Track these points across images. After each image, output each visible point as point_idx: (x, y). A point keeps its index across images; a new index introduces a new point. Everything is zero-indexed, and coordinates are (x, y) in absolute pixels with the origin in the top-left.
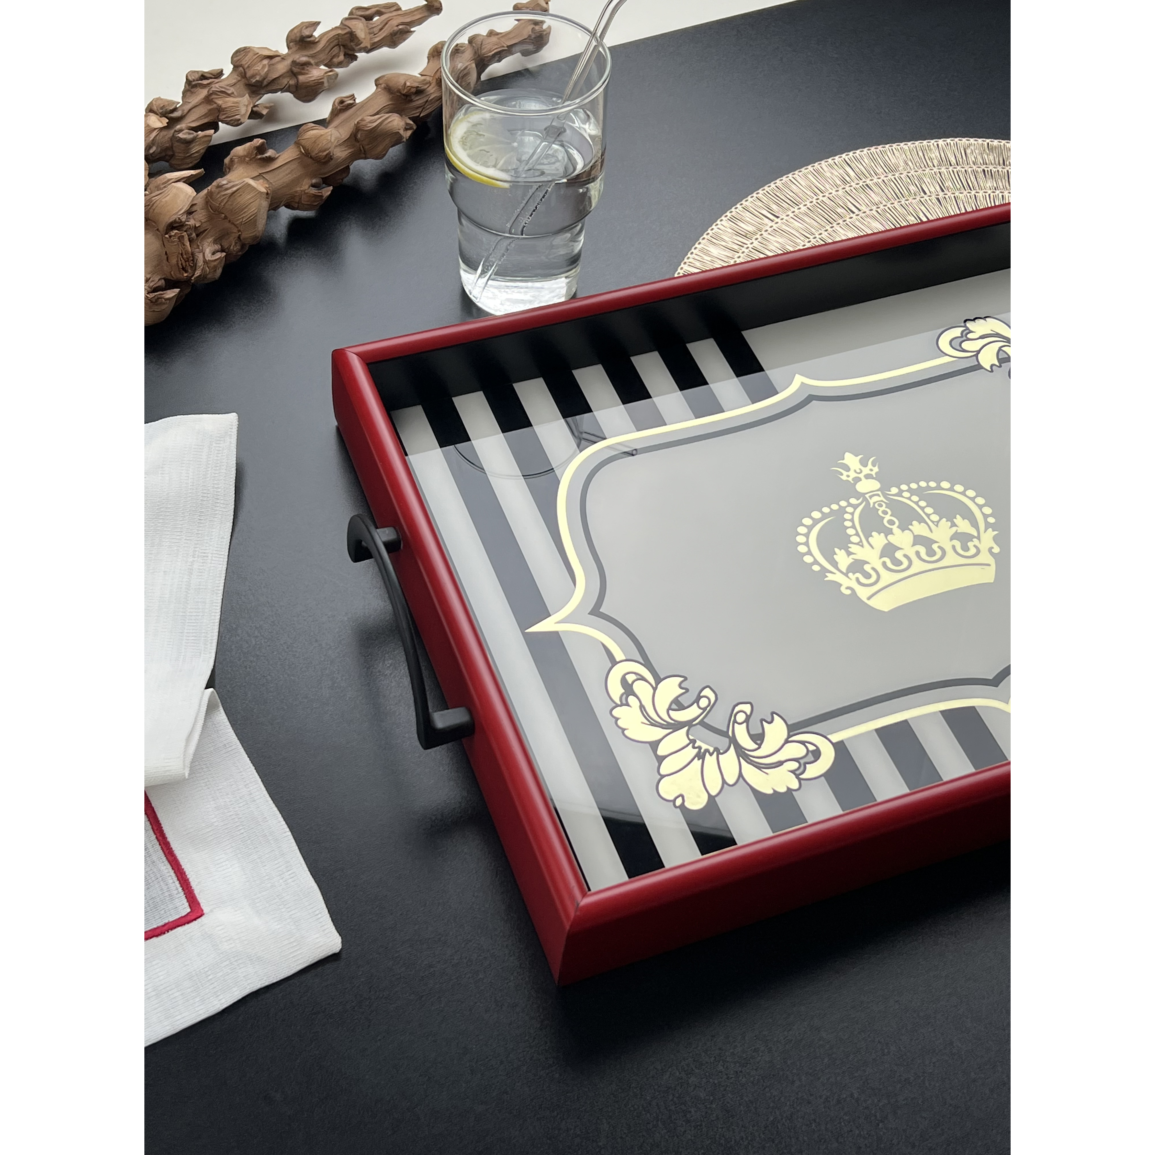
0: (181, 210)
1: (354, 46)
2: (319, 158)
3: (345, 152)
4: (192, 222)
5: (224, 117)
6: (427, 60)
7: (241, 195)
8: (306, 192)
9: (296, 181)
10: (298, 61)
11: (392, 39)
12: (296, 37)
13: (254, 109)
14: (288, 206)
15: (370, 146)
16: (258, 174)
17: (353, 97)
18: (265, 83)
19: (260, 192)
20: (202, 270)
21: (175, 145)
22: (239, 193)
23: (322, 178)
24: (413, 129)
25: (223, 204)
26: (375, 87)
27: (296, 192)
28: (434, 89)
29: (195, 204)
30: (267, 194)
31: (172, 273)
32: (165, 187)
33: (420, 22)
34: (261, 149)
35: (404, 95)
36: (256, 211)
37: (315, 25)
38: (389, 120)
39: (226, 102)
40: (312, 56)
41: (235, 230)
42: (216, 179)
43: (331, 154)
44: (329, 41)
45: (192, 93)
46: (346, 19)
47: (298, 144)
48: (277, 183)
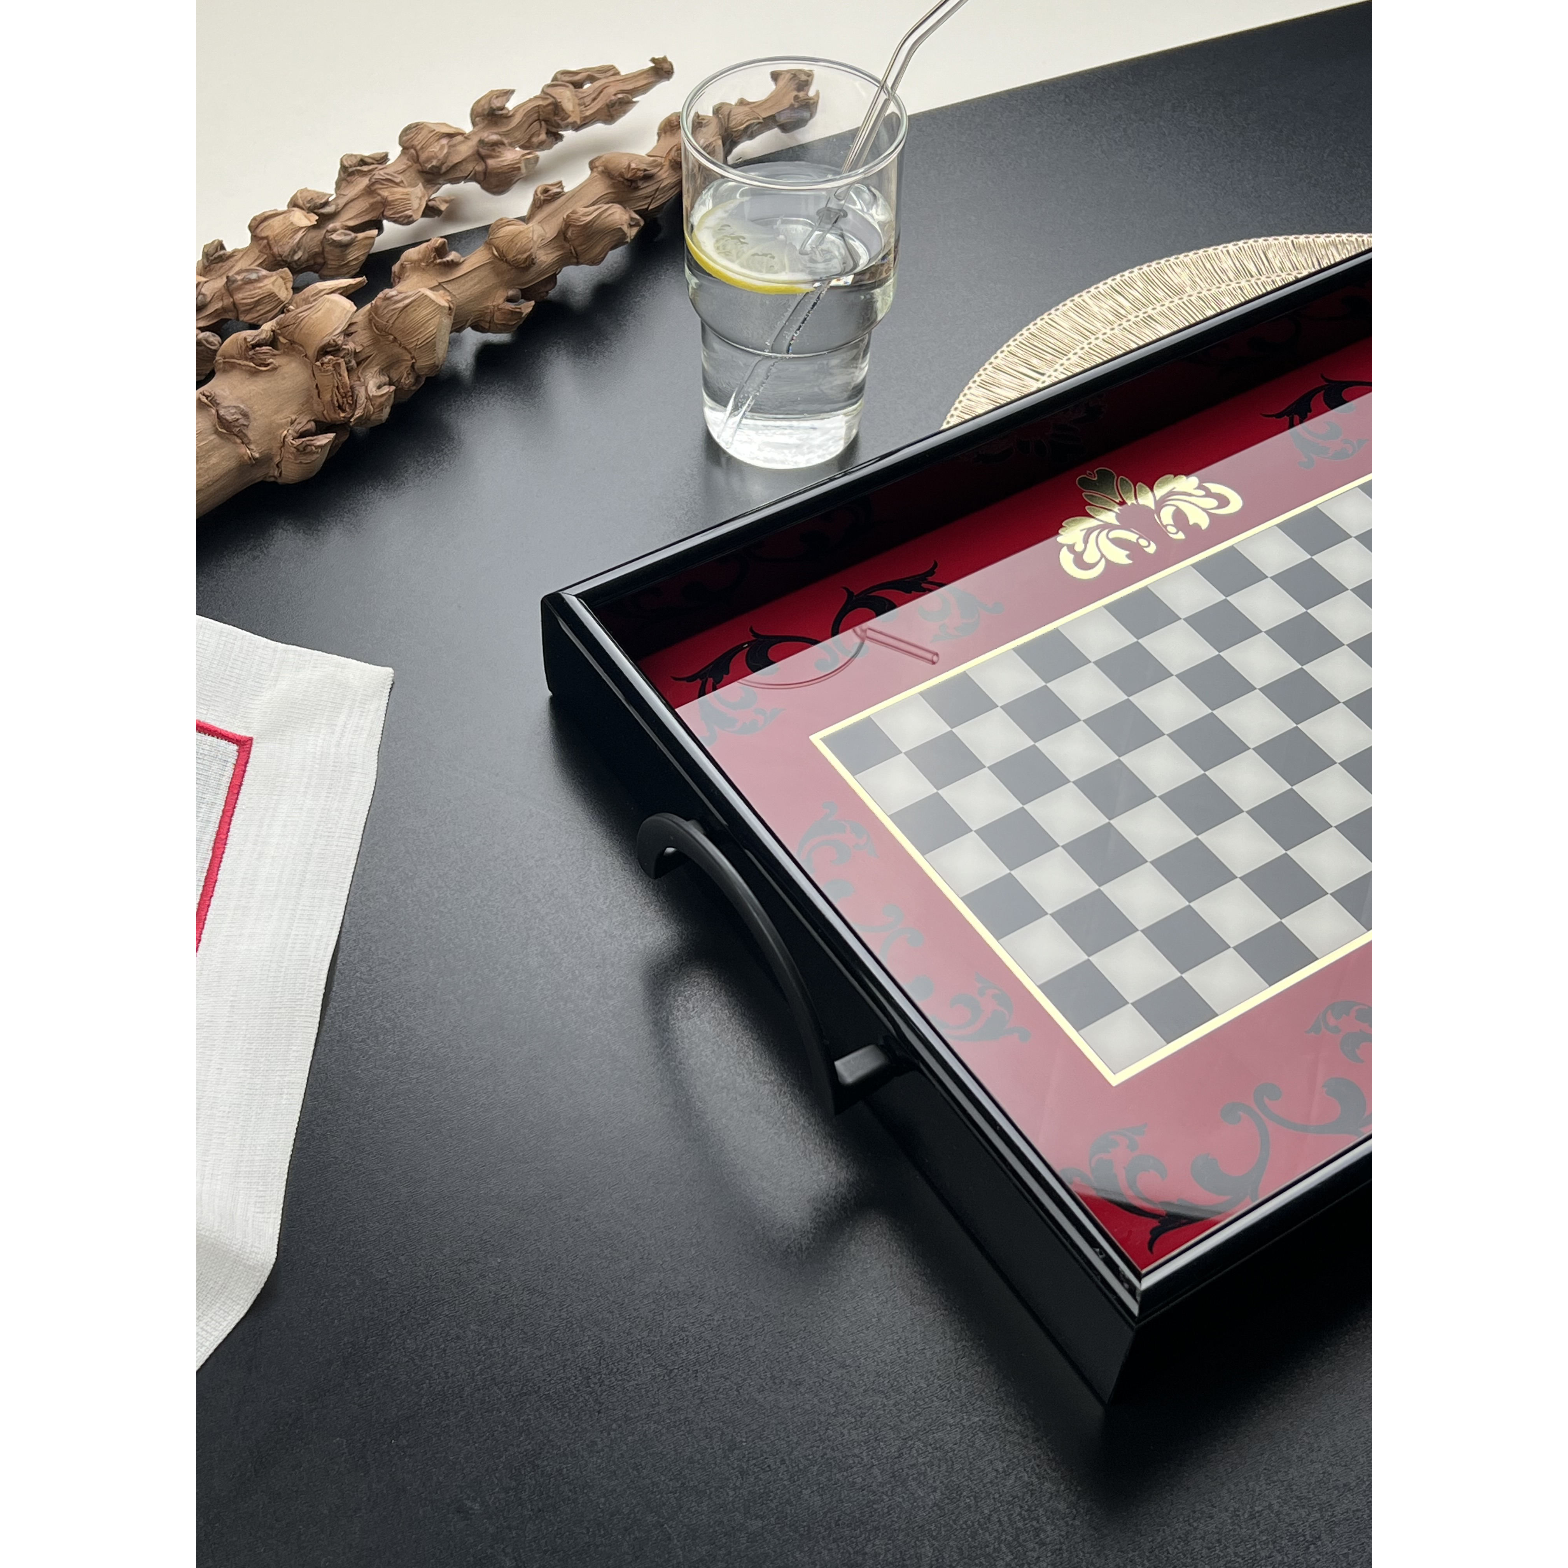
0: (335, 329)
1: (560, 122)
2: (518, 262)
3: (550, 255)
4: (350, 346)
5: (390, 213)
6: (656, 138)
7: (415, 310)
8: (500, 307)
9: (485, 295)
10: (486, 140)
11: (609, 111)
12: (484, 110)
13: (430, 203)
14: (476, 327)
15: (584, 247)
16: (437, 284)
17: (560, 184)
18: (444, 169)
19: (440, 305)
20: (365, 408)
21: (326, 250)
22: (412, 307)
23: (521, 290)
24: (639, 225)
25: (391, 322)
26: (589, 172)
27: (487, 308)
28: (667, 173)
29: (356, 323)
30: (450, 308)
31: (325, 412)
32: (315, 300)
33: (644, 89)
34: (440, 251)
35: (628, 180)
36: (435, 331)
37: (508, 93)
38: (609, 212)
39: (393, 194)
40: (506, 134)
41: (408, 357)
42: (382, 290)
43: (534, 257)
44: (527, 115)
45: (349, 182)
46: (549, 86)
47: (489, 244)
48: (461, 295)
